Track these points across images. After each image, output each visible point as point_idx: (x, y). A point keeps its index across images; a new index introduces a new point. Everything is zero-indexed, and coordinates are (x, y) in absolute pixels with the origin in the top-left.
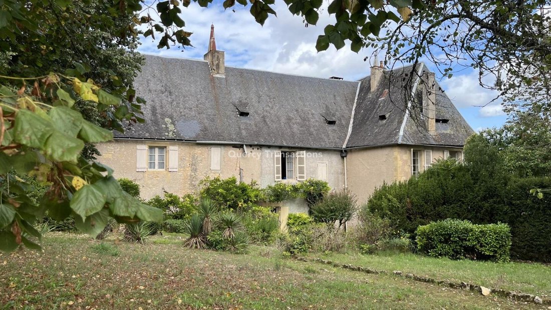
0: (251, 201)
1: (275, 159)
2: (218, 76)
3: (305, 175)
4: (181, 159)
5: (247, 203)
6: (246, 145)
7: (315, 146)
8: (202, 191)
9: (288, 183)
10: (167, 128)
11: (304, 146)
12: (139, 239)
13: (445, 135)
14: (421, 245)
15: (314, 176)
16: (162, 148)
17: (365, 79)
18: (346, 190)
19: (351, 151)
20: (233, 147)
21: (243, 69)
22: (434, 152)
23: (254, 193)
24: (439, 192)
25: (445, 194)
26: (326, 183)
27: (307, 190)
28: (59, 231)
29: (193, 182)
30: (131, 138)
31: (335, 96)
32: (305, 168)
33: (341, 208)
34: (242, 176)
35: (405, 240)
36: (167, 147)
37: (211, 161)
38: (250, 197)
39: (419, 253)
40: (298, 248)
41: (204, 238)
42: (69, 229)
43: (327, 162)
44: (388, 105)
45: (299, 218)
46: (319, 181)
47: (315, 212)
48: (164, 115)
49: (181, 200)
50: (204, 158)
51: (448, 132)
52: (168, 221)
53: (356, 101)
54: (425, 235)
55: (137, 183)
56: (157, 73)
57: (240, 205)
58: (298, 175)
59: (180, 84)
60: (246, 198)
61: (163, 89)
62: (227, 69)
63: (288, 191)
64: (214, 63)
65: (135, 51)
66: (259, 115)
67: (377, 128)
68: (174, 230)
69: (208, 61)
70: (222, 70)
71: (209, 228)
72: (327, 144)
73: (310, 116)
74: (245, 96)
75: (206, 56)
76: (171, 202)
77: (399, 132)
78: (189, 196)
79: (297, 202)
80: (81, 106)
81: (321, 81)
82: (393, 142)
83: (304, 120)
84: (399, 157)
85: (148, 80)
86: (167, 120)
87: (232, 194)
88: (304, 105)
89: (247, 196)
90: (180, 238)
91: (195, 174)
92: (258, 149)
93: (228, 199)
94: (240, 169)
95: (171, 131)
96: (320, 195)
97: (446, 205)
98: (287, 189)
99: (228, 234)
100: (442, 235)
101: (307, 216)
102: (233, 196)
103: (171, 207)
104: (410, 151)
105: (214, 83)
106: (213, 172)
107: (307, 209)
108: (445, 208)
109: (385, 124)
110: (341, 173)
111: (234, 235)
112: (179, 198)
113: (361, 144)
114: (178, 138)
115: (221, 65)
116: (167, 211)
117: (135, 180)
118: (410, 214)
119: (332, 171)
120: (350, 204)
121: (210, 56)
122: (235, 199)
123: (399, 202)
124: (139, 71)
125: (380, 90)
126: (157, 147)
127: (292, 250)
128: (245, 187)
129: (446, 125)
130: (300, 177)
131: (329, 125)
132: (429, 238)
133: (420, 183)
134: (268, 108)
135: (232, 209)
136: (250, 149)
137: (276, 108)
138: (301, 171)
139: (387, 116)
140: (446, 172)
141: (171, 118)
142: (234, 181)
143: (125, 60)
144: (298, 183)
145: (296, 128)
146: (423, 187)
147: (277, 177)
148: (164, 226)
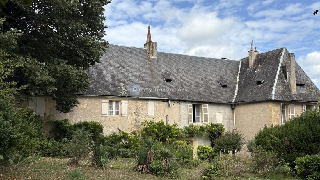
0: (174, 137)
1: (189, 110)
2: (152, 57)
3: (208, 120)
4: (130, 109)
5: (172, 138)
6: (170, 100)
7: (214, 101)
8: (143, 130)
9: (197, 125)
10: (121, 89)
11: (207, 101)
12: (102, 166)
13: (303, 94)
14: (300, 172)
15: (214, 121)
16: (118, 102)
17: (244, 59)
18: (235, 130)
19: (238, 104)
20: (162, 101)
21: (168, 53)
22: (296, 106)
23: (176, 131)
24: (310, 133)
25: (314, 135)
26: (222, 126)
27: (210, 130)
28: (50, 156)
29: (137, 124)
30: (98, 95)
31: (225, 69)
32: (208, 115)
33: (234, 142)
34: (167, 120)
35: (287, 168)
36: (121, 101)
37: (148, 110)
38: (173, 134)
39: (298, 177)
40: (213, 173)
41: (147, 166)
42: (56, 155)
43: (222, 112)
44: (262, 75)
45: (205, 148)
46: (218, 124)
47: (216, 145)
48: (119, 81)
49: (129, 135)
50: (144, 108)
51: (304, 92)
52: (121, 150)
53: (239, 73)
54: (303, 165)
55: (102, 124)
56: (115, 55)
57: (167, 139)
58: (204, 120)
59: (129, 62)
60: (170, 135)
61: (119, 65)
62: (158, 53)
63: (198, 130)
64: (150, 49)
65: (102, 38)
66: (178, 81)
67: (255, 90)
68: (125, 156)
69: (147, 48)
70: (155, 54)
71: (152, 159)
72: (222, 100)
73: (210, 82)
74: (169, 70)
75: (145, 45)
76: (123, 137)
77: (272, 92)
78: (134, 133)
79: (203, 137)
80: (65, 72)
81: (216, 61)
82: (268, 99)
83: (206, 84)
84: (272, 109)
85: (110, 60)
86: (121, 84)
87: (162, 132)
88: (206, 75)
89: (171, 133)
90: (129, 162)
91: (138, 119)
92: (178, 103)
93: (159, 135)
94: (166, 115)
95: (123, 91)
96: (219, 133)
97: (315, 142)
98: (197, 129)
99: (165, 163)
100: (316, 165)
101: (210, 147)
102: (162, 133)
103: (123, 141)
104: (280, 105)
105: (150, 61)
106: (149, 117)
107: (210, 143)
108: (315, 145)
109: (261, 87)
110: (232, 119)
111: (169, 164)
112: (128, 134)
113: (245, 100)
114: (128, 96)
115: (154, 50)
116: (120, 142)
117: (100, 122)
118: (289, 149)
119: (226, 118)
120: (240, 140)
121: (147, 45)
122: (164, 135)
123: (279, 140)
124: (104, 51)
125: (256, 65)
126: (115, 101)
127: (208, 174)
128: (170, 127)
129: (302, 88)
130: (205, 121)
131: (223, 88)
132: (306, 167)
133: (294, 127)
134: (183, 77)
135: (162, 142)
136: (173, 103)
137: (188, 77)
138: (206, 117)
139: (262, 82)
140: (314, 119)
141: (124, 82)
142: (163, 123)
143: (95, 44)
144: (204, 125)
145: (201, 90)
146: (297, 130)
147: (190, 121)
148: (118, 153)
